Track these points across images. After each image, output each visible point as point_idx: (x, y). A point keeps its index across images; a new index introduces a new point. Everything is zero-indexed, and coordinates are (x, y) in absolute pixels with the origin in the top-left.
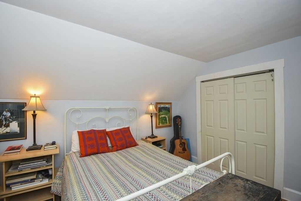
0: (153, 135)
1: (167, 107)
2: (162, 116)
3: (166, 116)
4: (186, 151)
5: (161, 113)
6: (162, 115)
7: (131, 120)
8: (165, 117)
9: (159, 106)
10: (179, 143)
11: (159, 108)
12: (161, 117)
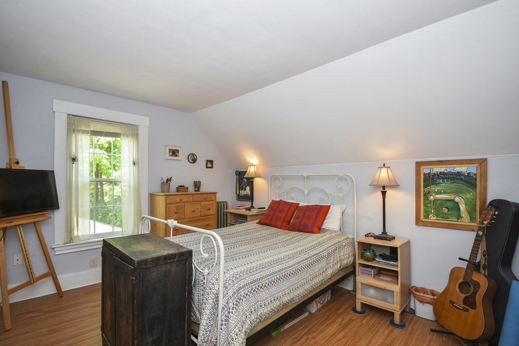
0: (384, 232)
1: (459, 174)
2: (438, 196)
3: (457, 199)
4: (474, 307)
5: (433, 188)
6: (439, 193)
7: (341, 195)
8: (453, 200)
9: (426, 170)
10: (461, 280)
11: (425, 174)
12: (436, 200)
